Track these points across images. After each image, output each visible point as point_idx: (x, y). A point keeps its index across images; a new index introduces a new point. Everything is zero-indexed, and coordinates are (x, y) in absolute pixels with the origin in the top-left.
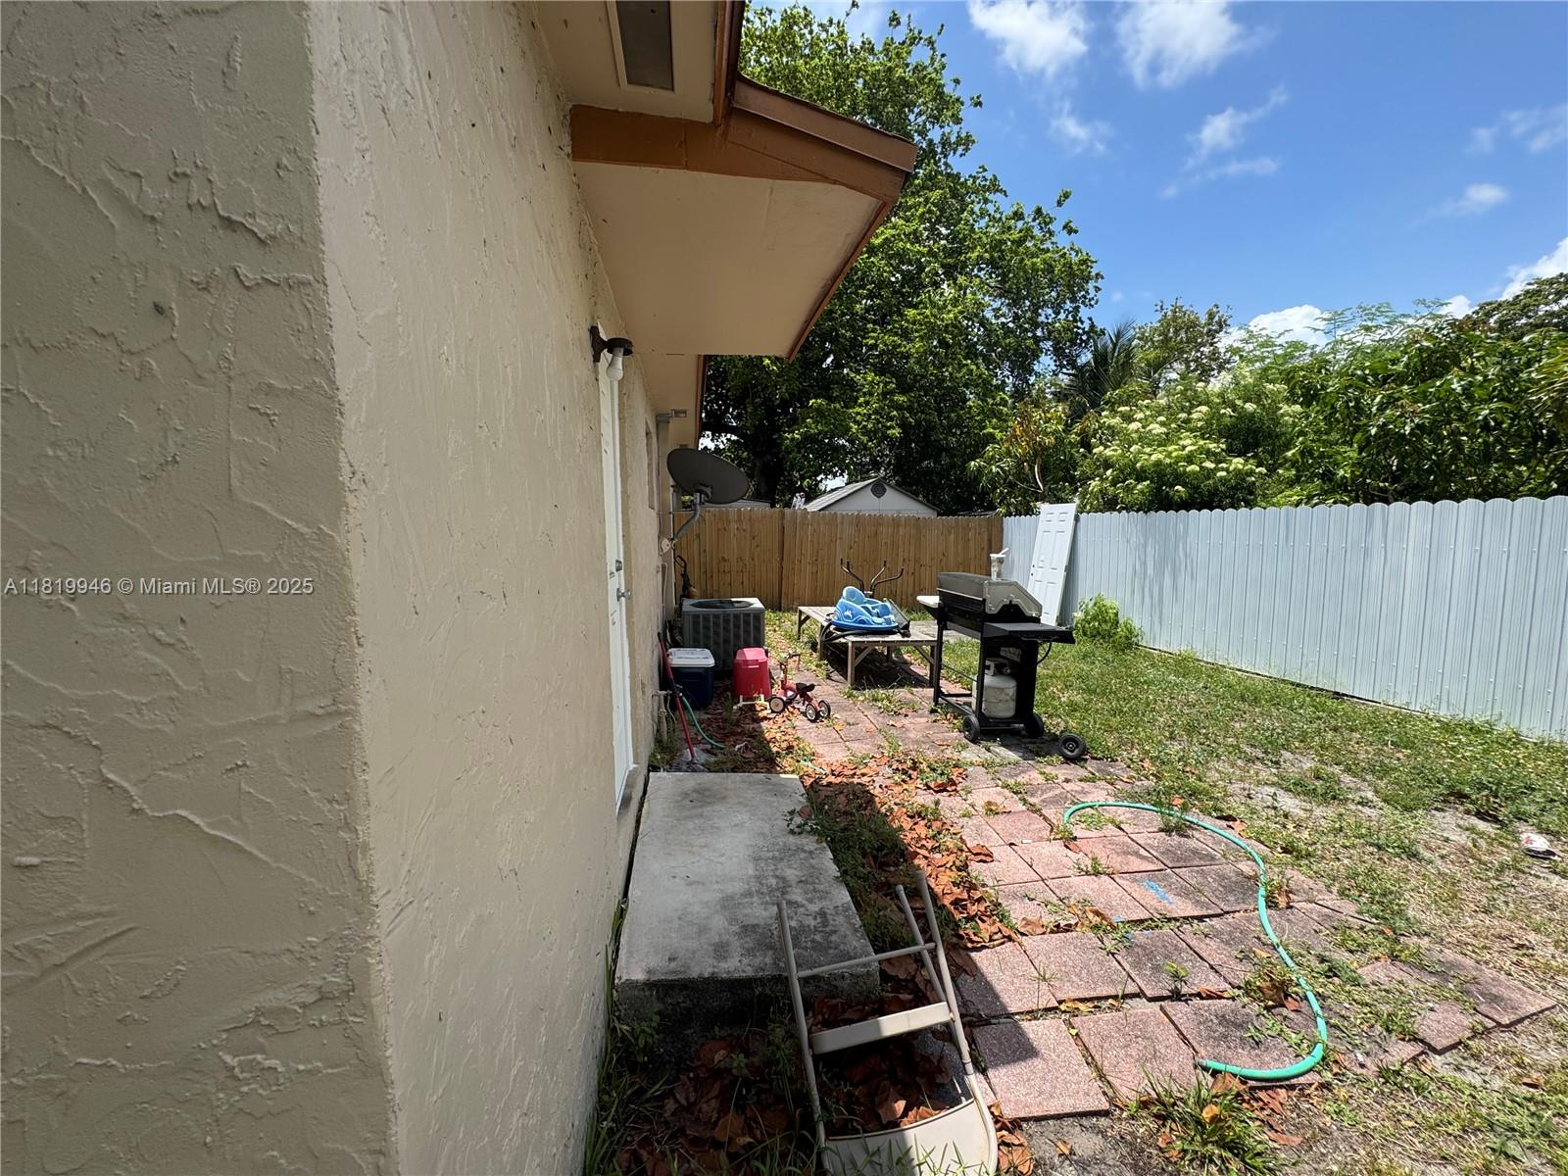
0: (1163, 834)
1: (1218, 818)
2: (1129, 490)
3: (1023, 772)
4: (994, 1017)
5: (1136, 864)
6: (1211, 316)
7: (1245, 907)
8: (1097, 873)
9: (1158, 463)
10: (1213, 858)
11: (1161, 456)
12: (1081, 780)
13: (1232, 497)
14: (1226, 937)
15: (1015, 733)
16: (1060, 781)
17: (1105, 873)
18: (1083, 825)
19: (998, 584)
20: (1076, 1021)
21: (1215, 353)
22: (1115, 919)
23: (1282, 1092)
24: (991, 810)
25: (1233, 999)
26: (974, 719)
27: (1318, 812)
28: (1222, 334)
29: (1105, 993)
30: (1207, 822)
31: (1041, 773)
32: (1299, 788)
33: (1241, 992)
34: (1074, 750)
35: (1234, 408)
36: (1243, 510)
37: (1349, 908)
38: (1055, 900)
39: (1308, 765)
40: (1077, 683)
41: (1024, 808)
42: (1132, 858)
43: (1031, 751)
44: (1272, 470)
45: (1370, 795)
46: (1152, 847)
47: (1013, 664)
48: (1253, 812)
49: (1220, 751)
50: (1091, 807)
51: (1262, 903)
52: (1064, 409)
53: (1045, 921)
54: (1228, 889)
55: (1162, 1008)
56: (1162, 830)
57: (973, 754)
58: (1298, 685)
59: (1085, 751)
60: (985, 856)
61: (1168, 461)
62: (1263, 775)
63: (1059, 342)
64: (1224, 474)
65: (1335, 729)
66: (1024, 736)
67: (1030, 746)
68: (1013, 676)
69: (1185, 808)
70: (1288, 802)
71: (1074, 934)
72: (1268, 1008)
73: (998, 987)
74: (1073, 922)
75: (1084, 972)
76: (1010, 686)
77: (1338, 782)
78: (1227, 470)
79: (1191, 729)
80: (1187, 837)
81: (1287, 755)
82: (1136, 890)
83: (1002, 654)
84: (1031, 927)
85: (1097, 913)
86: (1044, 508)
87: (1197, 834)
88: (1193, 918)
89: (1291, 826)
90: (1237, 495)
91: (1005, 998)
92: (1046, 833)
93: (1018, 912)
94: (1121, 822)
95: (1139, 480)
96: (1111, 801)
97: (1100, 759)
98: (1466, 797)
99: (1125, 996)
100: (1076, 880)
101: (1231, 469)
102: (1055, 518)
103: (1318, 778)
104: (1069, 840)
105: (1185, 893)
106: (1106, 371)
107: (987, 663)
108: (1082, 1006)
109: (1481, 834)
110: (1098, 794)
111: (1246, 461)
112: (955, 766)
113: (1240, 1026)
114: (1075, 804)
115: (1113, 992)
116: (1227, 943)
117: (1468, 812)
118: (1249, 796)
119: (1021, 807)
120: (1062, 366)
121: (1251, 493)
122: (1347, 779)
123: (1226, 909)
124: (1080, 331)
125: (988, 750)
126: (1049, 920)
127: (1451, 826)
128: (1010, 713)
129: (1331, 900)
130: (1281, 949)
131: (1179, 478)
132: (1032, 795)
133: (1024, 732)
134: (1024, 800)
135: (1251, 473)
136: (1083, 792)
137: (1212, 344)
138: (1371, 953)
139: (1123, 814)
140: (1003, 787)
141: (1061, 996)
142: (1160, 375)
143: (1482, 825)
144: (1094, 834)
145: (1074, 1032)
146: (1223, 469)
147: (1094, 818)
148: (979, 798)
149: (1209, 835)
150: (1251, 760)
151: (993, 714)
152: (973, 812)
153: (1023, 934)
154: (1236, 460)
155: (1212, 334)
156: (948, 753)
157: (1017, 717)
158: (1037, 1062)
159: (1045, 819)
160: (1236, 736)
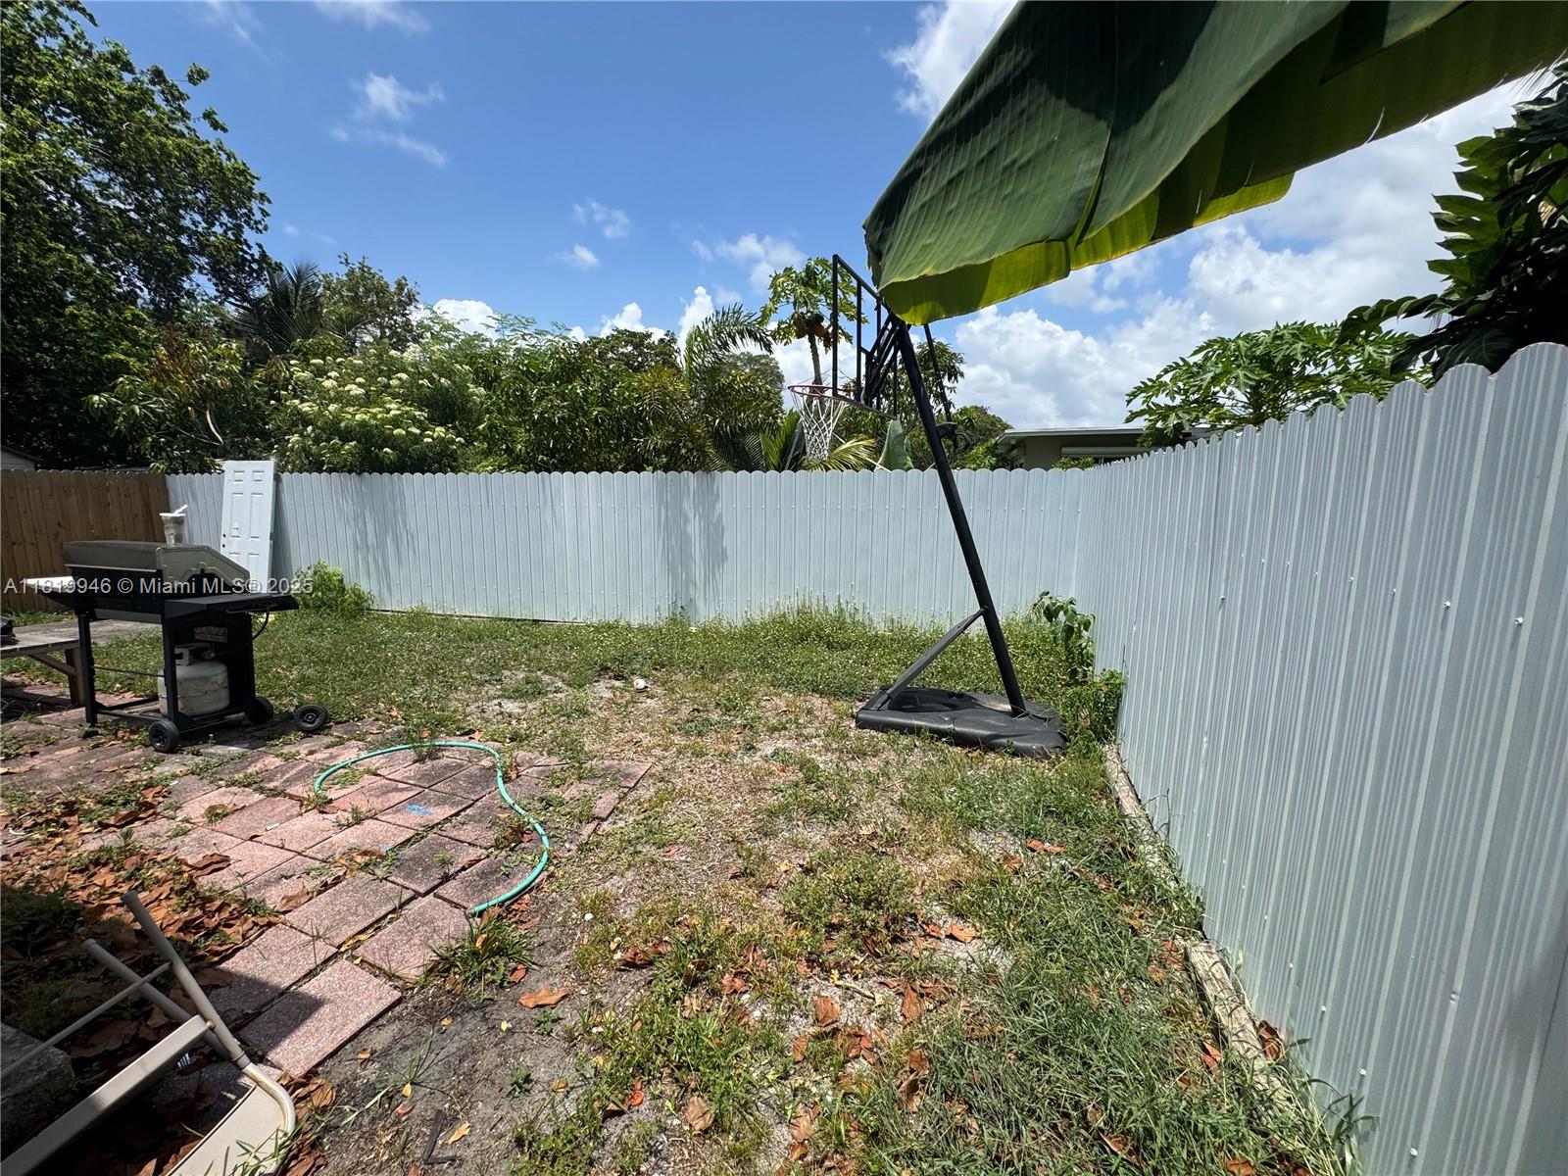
0: (417, 764)
1: (462, 735)
2: (335, 450)
3: (252, 762)
4: (263, 1006)
5: (396, 797)
6: (400, 287)
7: (488, 790)
8: (359, 821)
9: (363, 424)
10: (461, 766)
11: (366, 417)
12: (327, 747)
13: (439, 462)
14: (478, 817)
15: (236, 725)
16: (302, 755)
17: (367, 818)
18: (338, 786)
19: (178, 550)
20: (360, 951)
21: (408, 323)
22: (383, 852)
23: (527, 897)
24: (217, 815)
25: (488, 856)
26: (167, 724)
27: (530, 706)
28: (412, 308)
29: (383, 913)
30: (454, 741)
31: (277, 756)
32: (517, 694)
33: (492, 849)
34: (314, 721)
35: (432, 380)
36: (450, 475)
37: (554, 760)
38: (317, 864)
39: (521, 676)
40: (305, 658)
41: (262, 796)
42: (391, 795)
43: (260, 738)
44: (469, 442)
45: (560, 684)
46: (409, 778)
47: (217, 646)
48: (487, 721)
49: (457, 684)
50: (343, 767)
51: (500, 781)
52: (238, 348)
53: (309, 888)
54: (475, 784)
55: (435, 896)
56: (415, 762)
57: (172, 766)
58: (510, 620)
59: (327, 718)
60: (219, 863)
61: (373, 422)
62: (491, 692)
63: (218, 262)
64: (430, 440)
65: (536, 646)
66: (248, 726)
67: (257, 734)
68: (218, 660)
69: (433, 736)
70: (511, 706)
71: (344, 883)
72: (512, 850)
73: (263, 976)
74: (341, 873)
75: (360, 908)
76: (218, 673)
77: (540, 681)
78: (432, 437)
79: (431, 673)
80: (439, 758)
81: (507, 673)
82: (400, 819)
83: (197, 637)
84: (292, 902)
85: (365, 853)
86: (229, 465)
87: (446, 753)
88: (452, 816)
89: (514, 722)
90: (441, 461)
91: (275, 980)
92: (296, 810)
93: (273, 898)
94: (378, 769)
95: (345, 440)
96: (364, 754)
97: (345, 722)
98: (609, 668)
99: (402, 906)
100: (336, 838)
101: (435, 435)
102: (247, 475)
103: (527, 683)
104: (323, 805)
105: (442, 802)
106: (290, 313)
107: (177, 651)
108: (362, 937)
109: (617, 688)
110: (349, 754)
111: (447, 430)
112: (147, 787)
113: (493, 873)
114: (324, 770)
115: (390, 907)
116: (480, 821)
117: (610, 678)
118: (483, 711)
119: (257, 797)
120: (228, 295)
121: (455, 460)
122: (546, 678)
123: (475, 798)
124: (249, 258)
125: (198, 754)
126: (312, 884)
127: (603, 689)
128: (224, 703)
129: (543, 760)
130: (517, 807)
131: (389, 441)
132: (271, 780)
133: (244, 723)
134: (261, 788)
135: (453, 442)
136: (332, 757)
137: (404, 315)
138: (569, 781)
139: (376, 762)
140: (227, 786)
141: (338, 941)
142: (355, 333)
143: (617, 684)
144: (351, 789)
145: (358, 961)
146: (429, 436)
147: (349, 776)
148: (195, 809)
149: (455, 750)
150: (481, 684)
151: (197, 711)
152: (189, 826)
153: (285, 913)
154: (438, 429)
155: (403, 305)
156: (132, 776)
157: (234, 705)
158: (325, 1009)
159: (292, 797)
160: (468, 669)
